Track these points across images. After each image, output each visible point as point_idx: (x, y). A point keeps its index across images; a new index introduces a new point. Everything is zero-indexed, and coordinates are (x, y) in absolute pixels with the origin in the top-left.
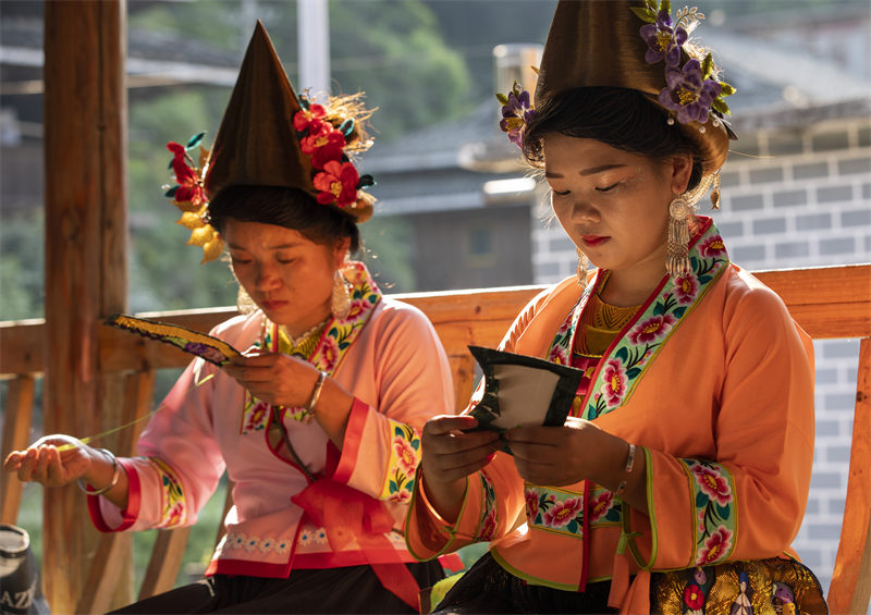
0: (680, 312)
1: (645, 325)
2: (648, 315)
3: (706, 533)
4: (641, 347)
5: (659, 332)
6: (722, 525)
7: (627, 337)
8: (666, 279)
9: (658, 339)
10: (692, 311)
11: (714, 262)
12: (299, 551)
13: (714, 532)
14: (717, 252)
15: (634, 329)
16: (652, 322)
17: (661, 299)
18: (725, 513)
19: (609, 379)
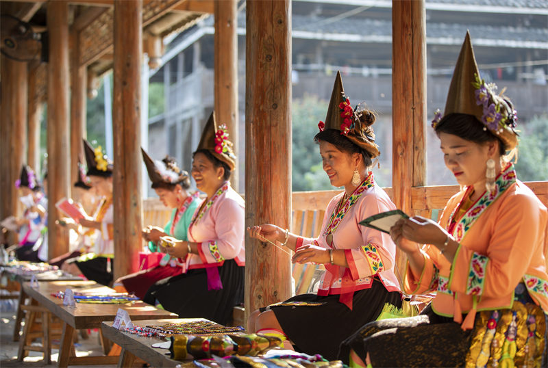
0: (488, 204)
1: (475, 209)
2: (477, 205)
3: (471, 287)
4: (471, 218)
5: (478, 212)
6: (478, 285)
7: (467, 214)
8: (485, 192)
9: (478, 215)
10: (493, 203)
11: (508, 182)
12: (332, 287)
13: (474, 287)
14: (510, 178)
15: (470, 211)
16: (478, 208)
17: (483, 198)
18: (480, 281)
19: (458, 231)
